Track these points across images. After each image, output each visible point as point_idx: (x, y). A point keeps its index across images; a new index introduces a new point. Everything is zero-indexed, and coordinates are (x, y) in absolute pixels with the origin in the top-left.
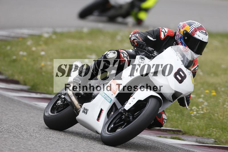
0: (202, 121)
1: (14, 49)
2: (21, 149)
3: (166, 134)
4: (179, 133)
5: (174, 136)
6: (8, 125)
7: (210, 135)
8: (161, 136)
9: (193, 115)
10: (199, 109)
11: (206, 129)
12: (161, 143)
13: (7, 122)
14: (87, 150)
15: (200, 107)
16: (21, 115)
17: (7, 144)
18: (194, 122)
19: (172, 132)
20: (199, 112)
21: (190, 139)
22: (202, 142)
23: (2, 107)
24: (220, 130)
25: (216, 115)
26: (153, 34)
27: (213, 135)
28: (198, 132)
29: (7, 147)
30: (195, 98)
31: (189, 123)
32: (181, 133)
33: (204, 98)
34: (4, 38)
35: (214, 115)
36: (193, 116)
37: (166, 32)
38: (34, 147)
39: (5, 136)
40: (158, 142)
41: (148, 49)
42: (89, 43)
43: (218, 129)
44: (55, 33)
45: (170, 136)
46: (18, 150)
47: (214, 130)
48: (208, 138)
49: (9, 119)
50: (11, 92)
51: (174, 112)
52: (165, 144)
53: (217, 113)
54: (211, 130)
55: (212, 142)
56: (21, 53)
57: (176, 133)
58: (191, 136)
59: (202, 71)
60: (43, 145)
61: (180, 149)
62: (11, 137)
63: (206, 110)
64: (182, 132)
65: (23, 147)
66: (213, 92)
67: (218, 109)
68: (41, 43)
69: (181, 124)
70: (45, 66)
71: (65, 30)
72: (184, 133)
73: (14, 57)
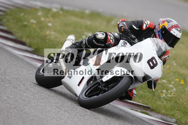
0: (169, 103)
1: (26, 16)
2: (17, 98)
3: (137, 108)
4: (148, 109)
5: (144, 111)
6: (10, 77)
7: (173, 115)
8: (133, 109)
9: (162, 96)
10: (168, 93)
11: (171, 110)
12: (132, 114)
13: (10, 75)
14: (71, 109)
15: (169, 91)
16: (22, 71)
17: (6, 92)
18: (162, 102)
19: (142, 108)
20: (168, 95)
21: (156, 115)
22: (165, 120)
23: (8, 61)
24: (182, 113)
25: (181, 100)
26: (137, 24)
27: (176, 116)
28: (164, 111)
29: (6, 94)
30: (166, 83)
31: (157, 103)
32: (149, 110)
33: (173, 85)
34: (20, 6)
35: (179, 100)
36: (162, 98)
37: (148, 24)
38: (28, 99)
39: (6, 85)
40: (129, 114)
41: (131, 36)
42: (88, 23)
43: (181, 112)
44: (62, 9)
45: (140, 110)
46: (15, 99)
47: (177, 112)
48: (171, 118)
49: (12, 72)
50: (18, 50)
51: (148, 91)
52: (135, 116)
53: (182, 99)
54: (175, 111)
55: (173, 121)
56: (32, 21)
57: (146, 109)
58: (158, 113)
59: (176, 63)
60: (35, 98)
61: (147, 122)
62: (10, 87)
63: (174, 95)
64: (151, 109)
65: (19, 97)
66: (182, 81)
67: (183, 96)
68: (49, 15)
69: (151, 102)
70: (49, 35)
71: (71, 8)
72: (152, 110)
73: (26, 23)
